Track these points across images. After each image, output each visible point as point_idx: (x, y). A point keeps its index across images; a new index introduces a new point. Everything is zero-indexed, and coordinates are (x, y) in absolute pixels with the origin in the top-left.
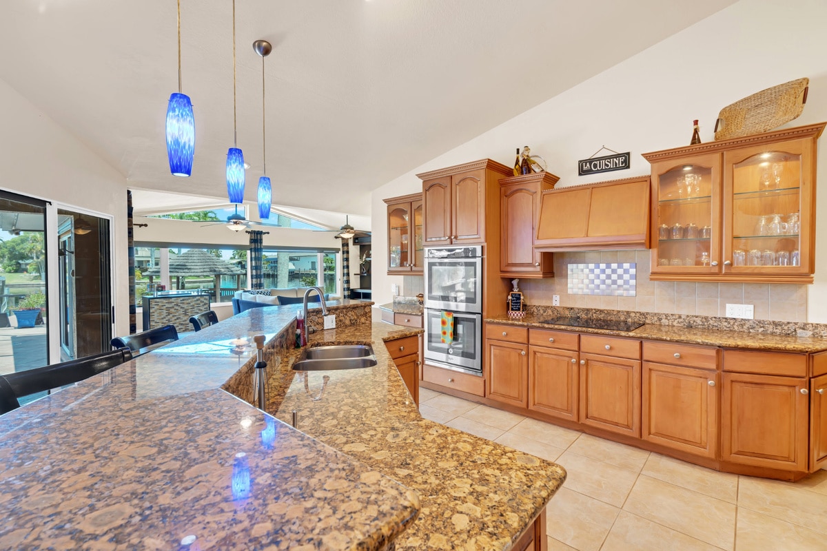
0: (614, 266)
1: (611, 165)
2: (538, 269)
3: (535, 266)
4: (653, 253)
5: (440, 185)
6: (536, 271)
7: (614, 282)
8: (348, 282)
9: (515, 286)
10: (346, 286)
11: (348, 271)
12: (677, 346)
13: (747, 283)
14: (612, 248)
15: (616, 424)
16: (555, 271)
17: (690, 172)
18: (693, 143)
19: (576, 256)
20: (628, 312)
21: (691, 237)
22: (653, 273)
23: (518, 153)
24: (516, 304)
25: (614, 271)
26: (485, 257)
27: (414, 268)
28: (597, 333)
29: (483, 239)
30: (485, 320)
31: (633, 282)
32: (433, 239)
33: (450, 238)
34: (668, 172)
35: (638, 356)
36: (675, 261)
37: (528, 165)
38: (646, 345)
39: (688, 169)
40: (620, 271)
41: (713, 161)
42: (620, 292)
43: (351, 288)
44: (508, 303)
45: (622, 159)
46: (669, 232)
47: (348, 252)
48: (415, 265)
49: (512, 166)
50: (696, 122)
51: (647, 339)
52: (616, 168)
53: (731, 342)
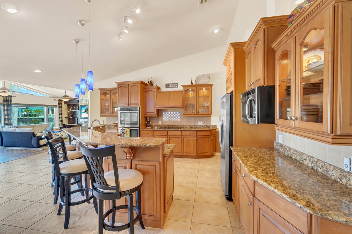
0: (175, 113)
1: (174, 86)
2: (156, 114)
3: (154, 113)
4: (184, 109)
5: (124, 87)
6: (155, 114)
7: (175, 117)
8: (62, 121)
9: (148, 119)
10: (61, 123)
11: (62, 116)
12: (189, 131)
13: (202, 116)
14: (174, 108)
15: (177, 153)
16: (159, 114)
17: (191, 90)
18: (191, 84)
19: (165, 110)
20: (178, 125)
21: (191, 106)
22: (184, 115)
23: (149, 79)
24: (149, 124)
25: (175, 114)
26: (140, 110)
27: (112, 114)
28: (172, 130)
29: (140, 105)
30: (141, 129)
31: (179, 117)
32: (122, 104)
33: (128, 104)
34: (186, 90)
35: (181, 135)
36: (188, 112)
37: (152, 83)
38: (183, 132)
39: (190, 90)
40: (176, 114)
41: (195, 88)
42: (176, 120)
43: (63, 124)
44: (146, 125)
45: (176, 85)
46: (187, 104)
47: (61, 107)
48: (112, 113)
49: (147, 83)
50: (192, 79)
51: (183, 130)
52: (175, 87)
53: (198, 129)
